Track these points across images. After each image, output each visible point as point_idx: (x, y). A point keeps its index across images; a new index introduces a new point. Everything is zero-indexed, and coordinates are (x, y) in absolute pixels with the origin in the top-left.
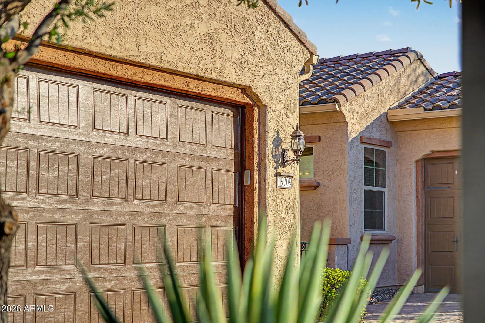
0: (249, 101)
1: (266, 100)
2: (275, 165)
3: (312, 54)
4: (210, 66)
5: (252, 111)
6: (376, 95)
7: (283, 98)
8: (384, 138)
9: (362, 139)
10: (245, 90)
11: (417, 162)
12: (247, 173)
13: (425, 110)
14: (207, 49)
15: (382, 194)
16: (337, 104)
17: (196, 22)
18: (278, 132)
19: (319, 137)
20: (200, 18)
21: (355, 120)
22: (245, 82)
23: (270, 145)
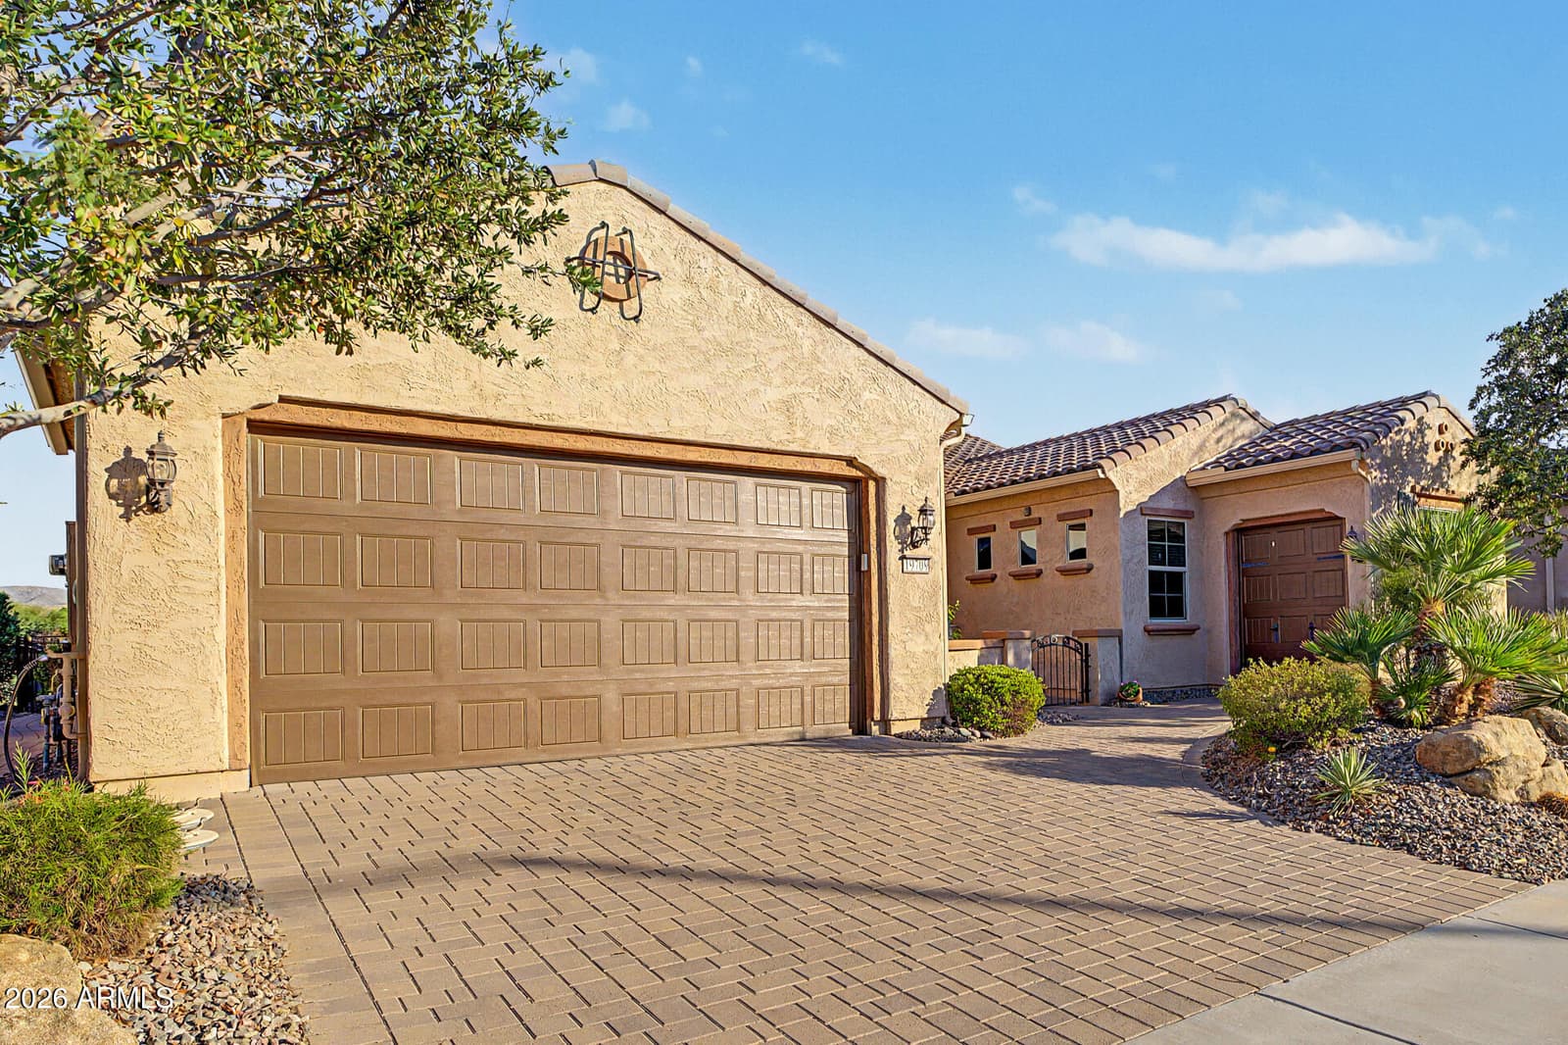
0: (860, 474)
1: (880, 471)
2: (900, 547)
3: (961, 414)
4: (786, 437)
5: (867, 486)
6: (1167, 457)
7: (912, 468)
8: (1181, 507)
9: (1142, 509)
10: (851, 462)
11: (1227, 533)
12: (864, 557)
13: (1226, 469)
14: (782, 418)
15: (1180, 575)
16: (1099, 471)
17: (762, 388)
18: (904, 508)
19: (1091, 511)
20: (768, 383)
21: (1131, 488)
22: (847, 452)
23: (891, 524)
